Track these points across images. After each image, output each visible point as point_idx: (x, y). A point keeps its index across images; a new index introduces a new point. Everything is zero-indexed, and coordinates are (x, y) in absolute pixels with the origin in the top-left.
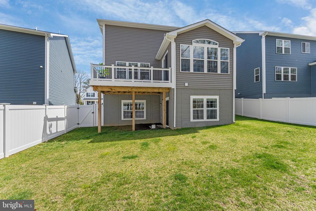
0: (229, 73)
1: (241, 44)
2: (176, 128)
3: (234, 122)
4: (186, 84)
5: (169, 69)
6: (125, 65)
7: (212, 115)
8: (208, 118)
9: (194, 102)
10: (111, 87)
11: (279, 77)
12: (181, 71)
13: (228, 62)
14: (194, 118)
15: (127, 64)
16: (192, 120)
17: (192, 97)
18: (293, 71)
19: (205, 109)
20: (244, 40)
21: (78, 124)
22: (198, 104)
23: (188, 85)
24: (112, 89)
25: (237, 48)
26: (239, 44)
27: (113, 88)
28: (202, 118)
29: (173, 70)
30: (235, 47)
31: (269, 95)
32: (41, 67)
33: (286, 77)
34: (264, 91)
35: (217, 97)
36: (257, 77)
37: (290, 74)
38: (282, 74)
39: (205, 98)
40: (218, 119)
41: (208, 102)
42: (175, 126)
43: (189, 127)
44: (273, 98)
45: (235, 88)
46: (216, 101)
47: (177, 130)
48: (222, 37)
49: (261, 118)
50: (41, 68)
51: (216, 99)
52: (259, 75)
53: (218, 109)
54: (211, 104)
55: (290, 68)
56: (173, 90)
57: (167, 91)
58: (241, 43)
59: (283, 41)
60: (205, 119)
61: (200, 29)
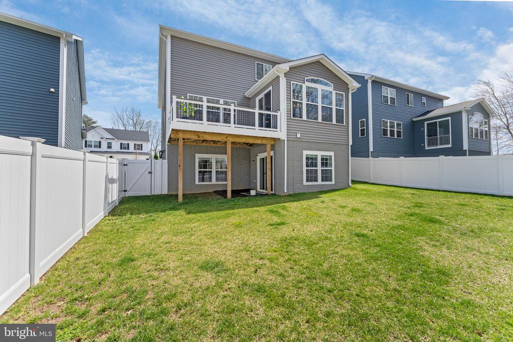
0: (344, 124)
1: (356, 90)
2: (287, 194)
3: (351, 185)
4: (299, 135)
5: (278, 114)
6: (218, 102)
7: (326, 177)
8: (322, 181)
9: (307, 158)
10: (198, 133)
11: (385, 132)
12: (292, 117)
13: (343, 110)
14: (307, 181)
15: (222, 101)
16: (305, 183)
17: (306, 153)
18: (398, 125)
19: (319, 168)
20: (360, 85)
21: (125, 191)
22: (311, 161)
23: (301, 136)
24: (199, 137)
25: (352, 94)
26: (354, 89)
27: (200, 135)
28: (316, 180)
29: (282, 116)
30: (351, 92)
31: (376, 154)
32: (52, 90)
33: (392, 132)
34: (371, 149)
35: (332, 154)
36: (363, 131)
37: (396, 130)
38: (389, 129)
39: (320, 154)
40: (333, 182)
41: (322, 159)
42: (286, 191)
43: (301, 191)
44: (380, 158)
45: (351, 143)
46: (331, 159)
47: (290, 195)
48: (332, 74)
49: (372, 182)
50: (52, 92)
51: (331, 156)
52: (365, 128)
53: (333, 168)
54: (325, 162)
55: (396, 122)
56: (283, 142)
57: (273, 143)
58: (356, 88)
59: (389, 89)
60: (320, 182)
61: (313, 64)
